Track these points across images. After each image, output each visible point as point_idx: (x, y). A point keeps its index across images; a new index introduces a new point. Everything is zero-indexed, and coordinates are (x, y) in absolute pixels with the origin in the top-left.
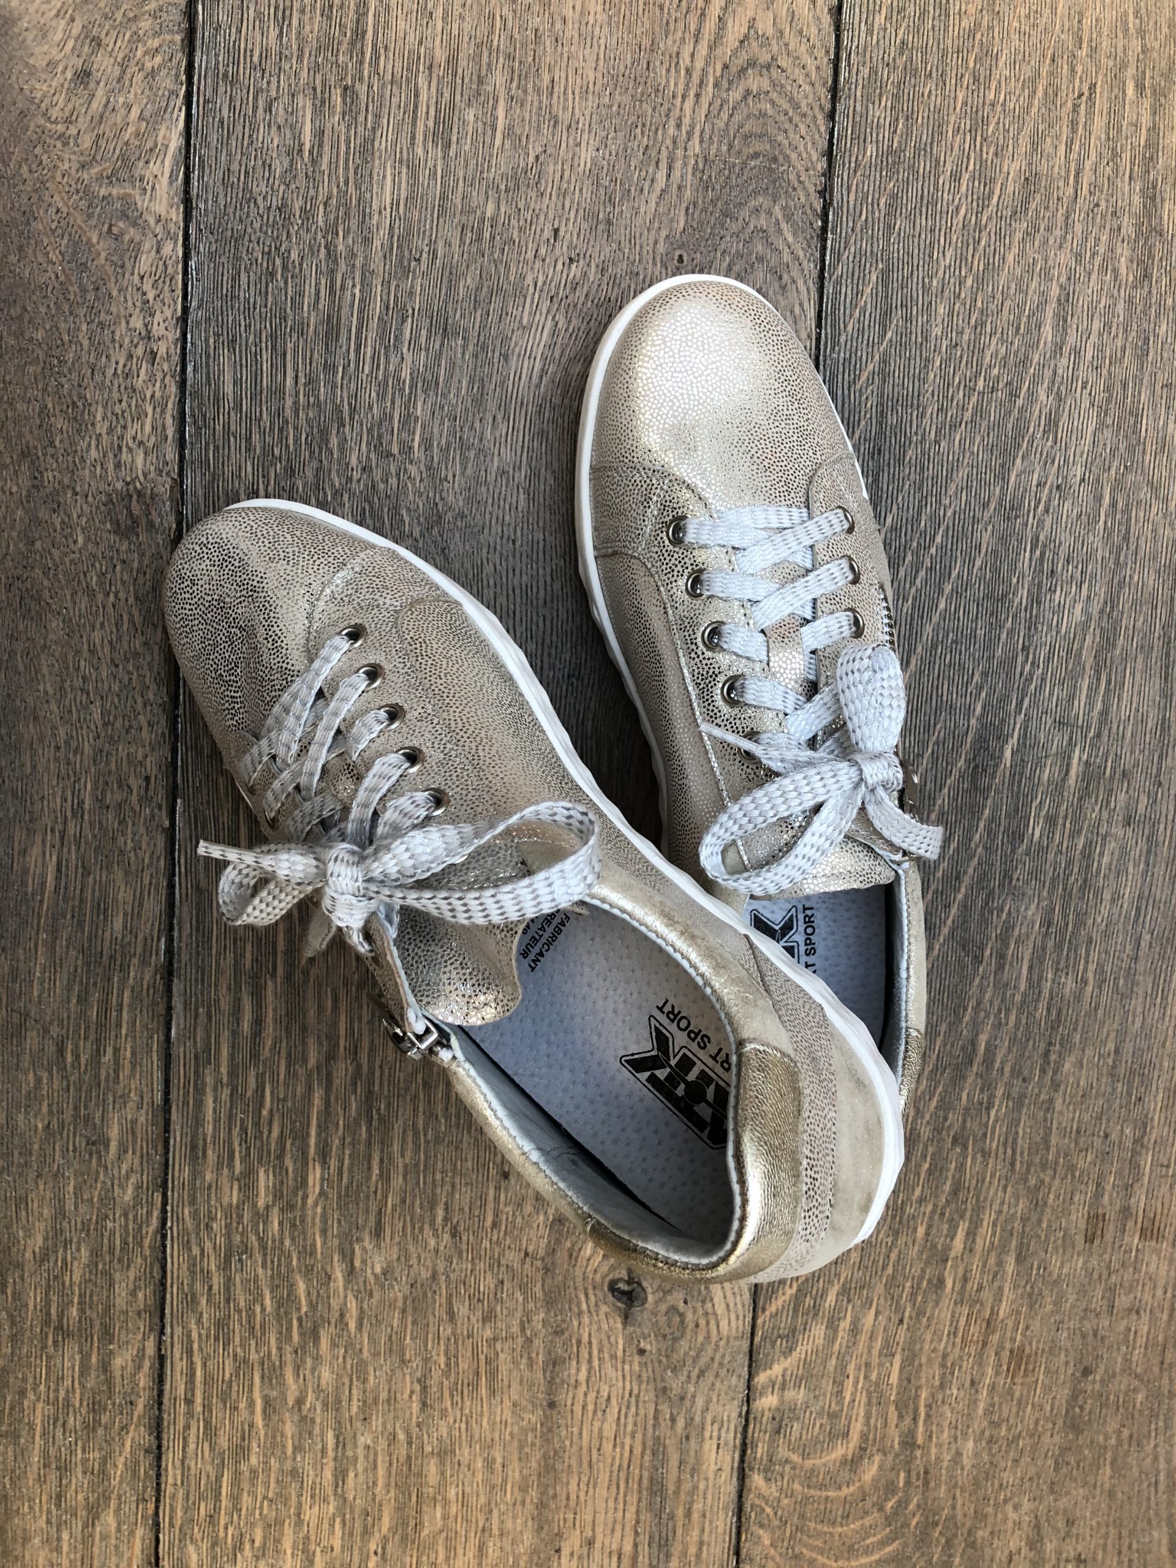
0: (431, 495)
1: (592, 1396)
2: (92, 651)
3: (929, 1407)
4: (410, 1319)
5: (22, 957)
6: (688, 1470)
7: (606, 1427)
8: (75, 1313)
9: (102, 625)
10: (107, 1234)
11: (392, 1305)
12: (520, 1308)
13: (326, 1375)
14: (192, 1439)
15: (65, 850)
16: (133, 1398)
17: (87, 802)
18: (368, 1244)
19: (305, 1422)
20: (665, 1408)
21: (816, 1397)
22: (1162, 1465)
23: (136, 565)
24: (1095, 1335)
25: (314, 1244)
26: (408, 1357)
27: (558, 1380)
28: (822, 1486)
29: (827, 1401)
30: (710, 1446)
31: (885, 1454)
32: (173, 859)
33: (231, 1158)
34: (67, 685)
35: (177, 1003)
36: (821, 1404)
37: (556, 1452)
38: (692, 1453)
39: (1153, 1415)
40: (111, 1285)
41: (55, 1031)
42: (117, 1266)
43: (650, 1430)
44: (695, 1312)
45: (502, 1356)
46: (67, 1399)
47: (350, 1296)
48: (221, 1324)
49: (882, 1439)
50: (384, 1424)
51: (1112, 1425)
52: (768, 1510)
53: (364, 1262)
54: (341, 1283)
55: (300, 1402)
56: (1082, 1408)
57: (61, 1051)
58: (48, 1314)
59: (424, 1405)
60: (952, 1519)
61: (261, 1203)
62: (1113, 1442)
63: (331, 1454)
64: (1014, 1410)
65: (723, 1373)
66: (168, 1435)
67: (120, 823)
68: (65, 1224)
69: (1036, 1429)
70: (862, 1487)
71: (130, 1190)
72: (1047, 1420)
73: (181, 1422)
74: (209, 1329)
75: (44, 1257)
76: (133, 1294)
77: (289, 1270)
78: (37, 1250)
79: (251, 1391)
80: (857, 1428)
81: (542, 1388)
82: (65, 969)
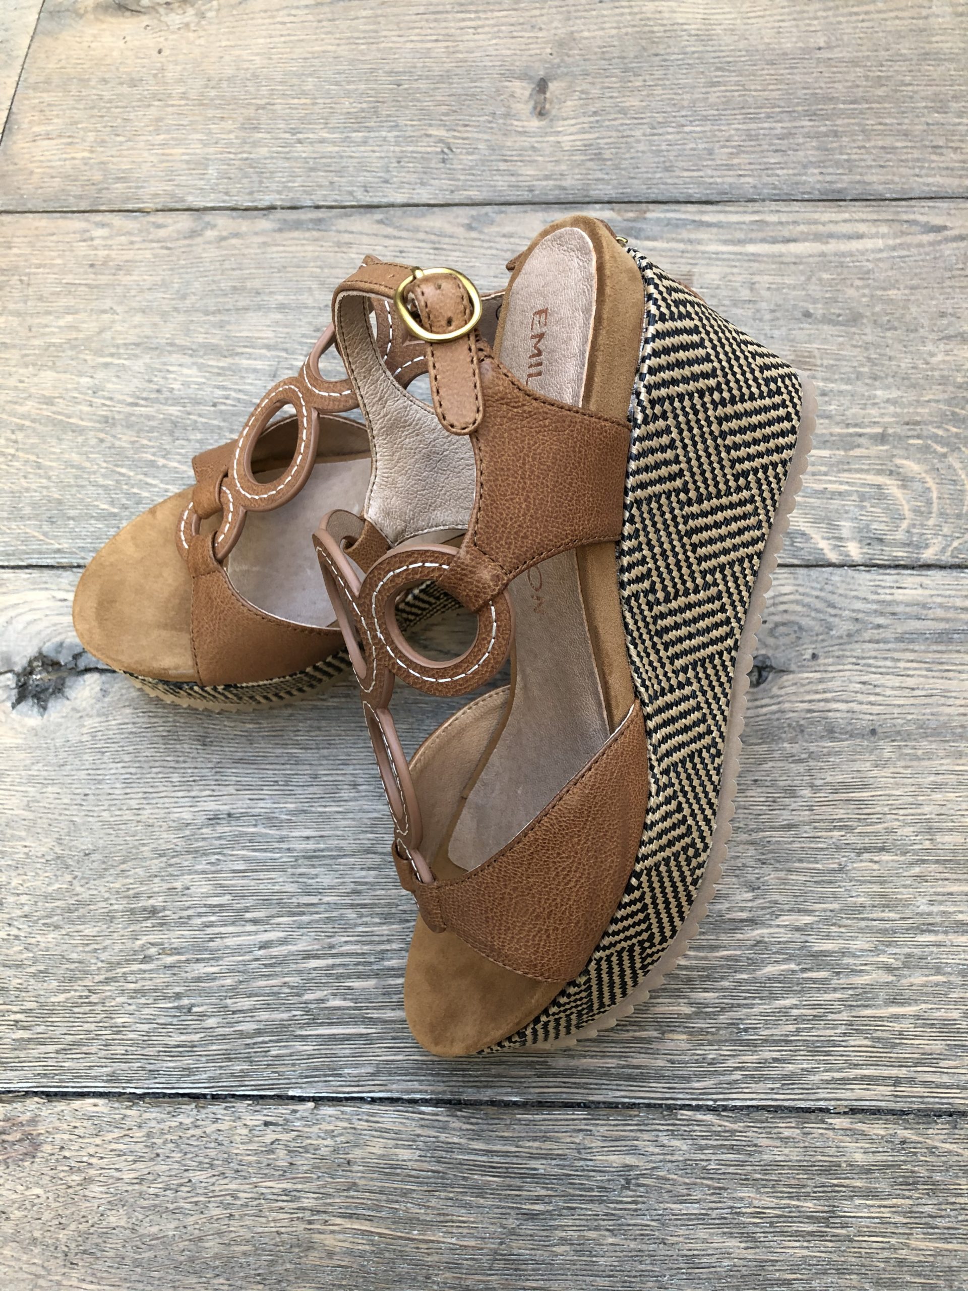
0: (39, 866)
1: (860, 697)
2: (141, 1180)
3: (848, 425)
4: (797, 865)
5: (436, 1258)
6: (925, 612)
7: (890, 684)
8: (809, 1204)
9: (116, 1169)
10: (724, 1169)
11: (784, 881)
12: (780, 764)
13: (860, 944)
14: (936, 1078)
15: (330, 1209)
16: (897, 1141)
17: (285, 1186)
18: (723, 906)
19: (910, 963)
20: (867, 635)
21: (847, 512)
22: (884, 255)
23: (66, 1137)
24: (773, 311)
25: (727, 958)
26: (836, 866)
27: (849, 728)
28: (929, 502)
29: (850, 504)
30: (899, 595)
31: (894, 456)
32: (347, 1099)
33: (642, 1040)
34: (171, 1207)
35: (486, 1095)
36: (852, 508)
37: (921, 728)
38: (908, 609)
39: (842, 265)
40: (777, 1164)
41: (511, 1223)
42: (757, 1157)
43: (890, 646)
44: (773, 614)
45: (829, 779)
46: (904, 1214)
47: (778, 922)
48: (814, 1049)
49: (879, 458)
50: (905, 886)
51: (851, 292)
52: (955, 544)
53: (742, 909)
54: (765, 931)
55: (889, 969)
56: (839, 315)
57: (532, 1216)
58: (811, 1233)
59: (882, 849)
60: (948, 402)
61: (687, 1010)
62: (866, 291)
63: (940, 937)
64: (845, 363)
65: (829, 588)
66: (933, 1102)
67: (307, 1152)
68: (714, 1214)
69: (860, 347)
70: (926, 472)
71: (676, 1143)
72: (852, 339)
73: (920, 1090)
74: (819, 1062)
75: (750, 1238)
76: (785, 1140)
77: (754, 981)
78: (743, 1245)
79: (881, 1018)
80: (872, 479)
81: (858, 741)
82: (449, 1210)
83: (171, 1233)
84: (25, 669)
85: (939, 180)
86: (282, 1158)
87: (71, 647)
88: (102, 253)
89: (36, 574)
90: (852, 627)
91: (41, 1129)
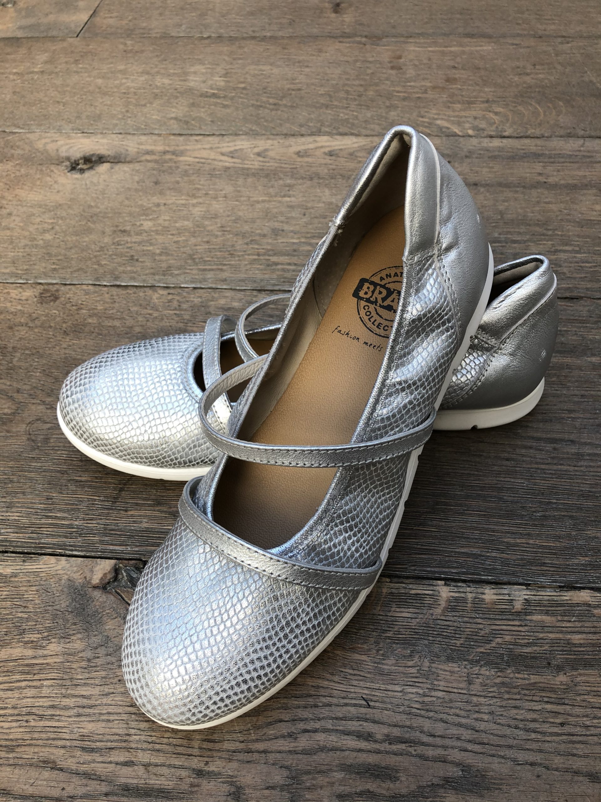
83: (118, 325)
84: (75, 161)
85: (518, 32)
86: (175, 304)
87: (98, 155)
88: (130, 48)
89: (86, 135)
90: (468, 154)
91: (60, 293)
